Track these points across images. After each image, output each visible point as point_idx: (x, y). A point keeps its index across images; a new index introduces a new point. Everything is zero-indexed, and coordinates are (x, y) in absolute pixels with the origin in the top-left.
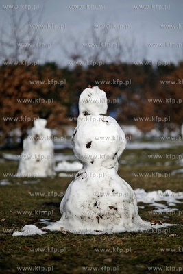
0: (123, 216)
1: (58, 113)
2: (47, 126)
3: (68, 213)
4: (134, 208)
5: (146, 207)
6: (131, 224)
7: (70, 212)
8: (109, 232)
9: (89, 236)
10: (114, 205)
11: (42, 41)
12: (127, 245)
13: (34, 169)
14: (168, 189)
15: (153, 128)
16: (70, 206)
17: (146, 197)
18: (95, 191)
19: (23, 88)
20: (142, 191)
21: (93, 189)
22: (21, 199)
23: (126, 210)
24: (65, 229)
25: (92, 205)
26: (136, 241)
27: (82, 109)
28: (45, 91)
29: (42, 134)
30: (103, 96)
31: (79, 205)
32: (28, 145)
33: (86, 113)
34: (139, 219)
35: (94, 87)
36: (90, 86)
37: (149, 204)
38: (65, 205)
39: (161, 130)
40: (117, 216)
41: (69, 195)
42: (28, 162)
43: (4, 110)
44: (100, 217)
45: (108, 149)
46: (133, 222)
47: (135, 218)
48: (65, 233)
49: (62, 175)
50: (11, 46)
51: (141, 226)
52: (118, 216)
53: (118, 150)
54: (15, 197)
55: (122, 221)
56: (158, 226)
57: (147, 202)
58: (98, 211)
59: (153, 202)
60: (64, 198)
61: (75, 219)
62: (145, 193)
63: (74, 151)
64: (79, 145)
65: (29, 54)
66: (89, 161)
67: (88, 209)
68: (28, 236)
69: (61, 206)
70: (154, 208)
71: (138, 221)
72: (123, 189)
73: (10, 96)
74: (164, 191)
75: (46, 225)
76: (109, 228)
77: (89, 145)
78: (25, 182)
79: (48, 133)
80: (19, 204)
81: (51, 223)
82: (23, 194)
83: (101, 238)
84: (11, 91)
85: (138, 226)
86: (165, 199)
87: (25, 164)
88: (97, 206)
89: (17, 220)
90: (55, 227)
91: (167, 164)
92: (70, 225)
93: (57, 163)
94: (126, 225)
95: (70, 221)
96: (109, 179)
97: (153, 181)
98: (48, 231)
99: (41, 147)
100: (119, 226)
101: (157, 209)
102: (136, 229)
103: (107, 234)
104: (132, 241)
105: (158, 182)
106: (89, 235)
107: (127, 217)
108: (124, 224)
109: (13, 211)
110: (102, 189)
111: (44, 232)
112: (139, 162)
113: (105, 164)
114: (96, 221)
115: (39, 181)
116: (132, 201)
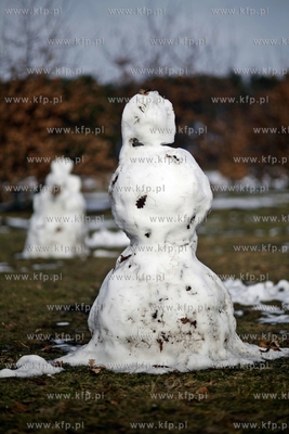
0: (206, 337)
1: (95, 152)
2: (74, 172)
3: (104, 333)
4: (228, 320)
5: (246, 313)
6: (223, 353)
7: (107, 330)
8: (182, 369)
9: (142, 378)
10: (190, 316)
11: (68, 36)
12: (218, 400)
13: (53, 243)
14: (282, 278)
15: (246, 175)
16: (107, 318)
17: (245, 294)
18: (154, 289)
19: (39, 113)
20: (238, 283)
21: (150, 286)
22: (24, 299)
23: (213, 324)
24: (98, 363)
25: (149, 317)
26: (235, 389)
27: (127, 133)
28: (74, 116)
29: (65, 185)
30: (167, 109)
31: (123, 317)
32: (41, 203)
33: (136, 143)
34: (238, 343)
35: (151, 93)
36: (143, 92)
37: (251, 306)
38: (97, 317)
39: (259, 177)
40: (195, 336)
41: (104, 298)
42: (41, 232)
43: (10, 148)
44: (163, 340)
45: (178, 209)
46: (226, 348)
47: (230, 340)
48: (97, 371)
49: (99, 254)
50: (19, 45)
51: (242, 355)
52: (199, 337)
53: (196, 210)
54: (14, 295)
55: (206, 347)
56: (273, 355)
57: (247, 304)
58: (160, 328)
59: (257, 303)
60: (95, 304)
61: (116, 343)
62: (243, 287)
63: (114, 214)
64: (123, 202)
65: (49, 58)
66: (141, 234)
67: (140, 324)
68: (25, 379)
69: (91, 317)
70: (260, 314)
71: (235, 345)
72: (206, 284)
73: (18, 125)
74: (276, 282)
75: (65, 353)
76: (182, 359)
77: (141, 203)
78: (37, 267)
79: (74, 183)
80: (19, 308)
81: (73, 348)
82: (29, 290)
83: (166, 383)
84: (19, 117)
85: (236, 356)
86: (280, 297)
87: (36, 235)
88: (159, 317)
89: (12, 342)
90: (79, 357)
91: (274, 233)
92: (107, 355)
93: (91, 233)
94: (213, 354)
95: (108, 348)
96: (181, 267)
97: (253, 264)
98: (66, 366)
99: (64, 207)
100: (201, 356)
101: (266, 317)
102: (233, 362)
103: (176, 374)
104: (228, 389)
105: (264, 265)
106: (144, 374)
107: (215, 338)
108: (210, 352)
109: (7, 323)
110: (168, 285)
111: (58, 370)
112: (226, 229)
113: (171, 238)
114: (156, 347)
115: (60, 264)
116: (224, 307)
